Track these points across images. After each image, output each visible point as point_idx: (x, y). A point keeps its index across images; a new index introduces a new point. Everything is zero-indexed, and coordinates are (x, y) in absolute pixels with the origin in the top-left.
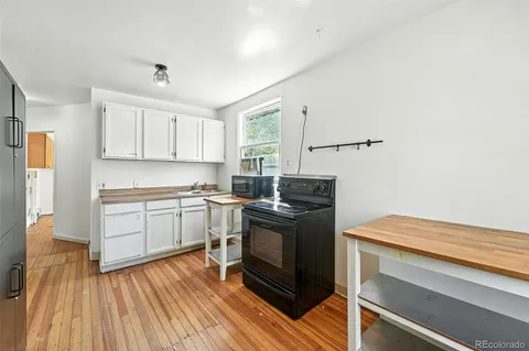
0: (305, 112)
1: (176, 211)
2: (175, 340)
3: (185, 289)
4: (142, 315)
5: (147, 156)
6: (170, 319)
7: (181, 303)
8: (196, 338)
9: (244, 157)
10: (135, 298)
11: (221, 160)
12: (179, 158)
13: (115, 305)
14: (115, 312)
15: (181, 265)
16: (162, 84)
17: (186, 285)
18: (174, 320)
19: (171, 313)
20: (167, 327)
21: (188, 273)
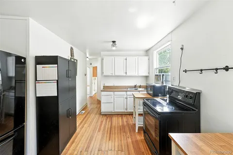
0: (182, 49)
1: (125, 96)
2: (107, 149)
3: (121, 130)
4: (103, 134)
5: (116, 74)
6: (110, 140)
7: (116, 135)
8: (113, 153)
9: (156, 74)
10: (105, 127)
11: (147, 75)
12: (128, 74)
13: (98, 127)
14: (98, 130)
15: (125, 119)
16: (114, 48)
17: (122, 129)
18: (111, 141)
19: (111, 138)
20: (107, 143)
21: (125, 123)
